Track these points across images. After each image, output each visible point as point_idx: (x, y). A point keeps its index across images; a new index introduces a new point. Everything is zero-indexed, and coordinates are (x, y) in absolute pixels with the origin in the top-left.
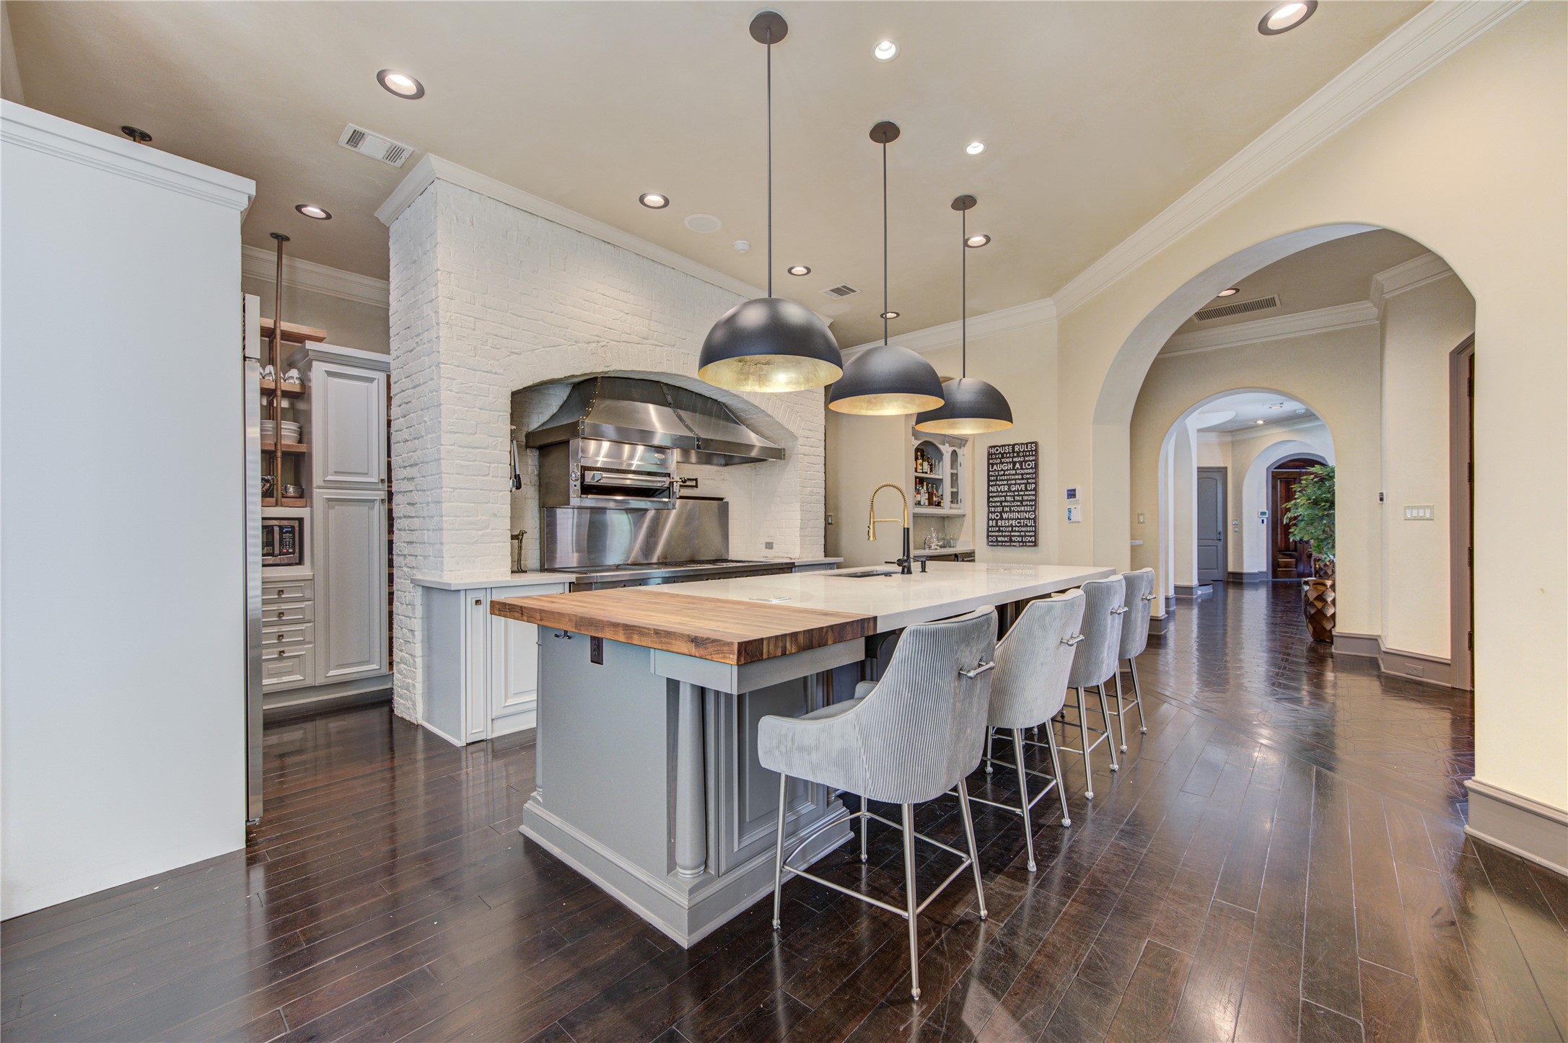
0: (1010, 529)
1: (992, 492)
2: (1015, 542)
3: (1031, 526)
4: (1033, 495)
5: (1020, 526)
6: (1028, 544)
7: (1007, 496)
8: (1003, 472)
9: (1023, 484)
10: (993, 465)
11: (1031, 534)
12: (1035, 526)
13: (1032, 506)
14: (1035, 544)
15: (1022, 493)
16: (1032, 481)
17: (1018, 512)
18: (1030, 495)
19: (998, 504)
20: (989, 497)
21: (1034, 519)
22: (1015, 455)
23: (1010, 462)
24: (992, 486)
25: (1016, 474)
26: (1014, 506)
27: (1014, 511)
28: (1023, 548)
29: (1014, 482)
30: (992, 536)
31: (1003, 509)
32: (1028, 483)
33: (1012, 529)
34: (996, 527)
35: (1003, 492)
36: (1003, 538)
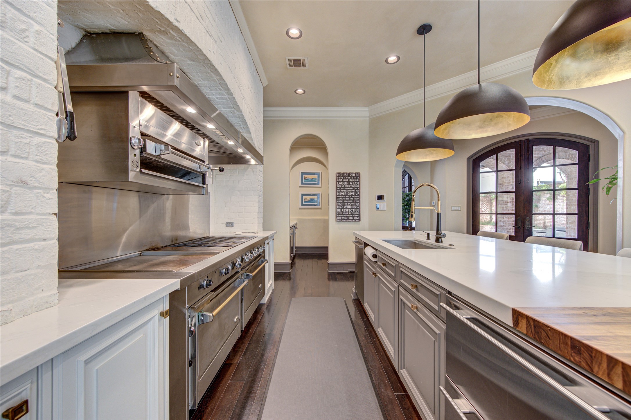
0: (348, 213)
1: (338, 195)
2: (350, 219)
3: (357, 212)
4: (358, 197)
5: (353, 212)
6: (356, 220)
7: (346, 197)
8: (344, 186)
9: (354, 192)
10: (339, 182)
11: (358, 215)
12: (360, 212)
13: (358, 202)
14: (360, 220)
15: (353, 196)
16: (357, 191)
17: (351, 205)
18: (357, 197)
19: (342, 201)
20: (337, 198)
21: (359, 209)
22: (350, 178)
23: (347, 181)
24: (338, 192)
25: (350, 187)
26: (350, 202)
27: (349, 205)
28: (354, 222)
29: (349, 191)
30: (339, 217)
31: (344, 204)
32: (356, 192)
33: (349, 213)
34: (341, 212)
35: (344, 195)
36: (344, 218)
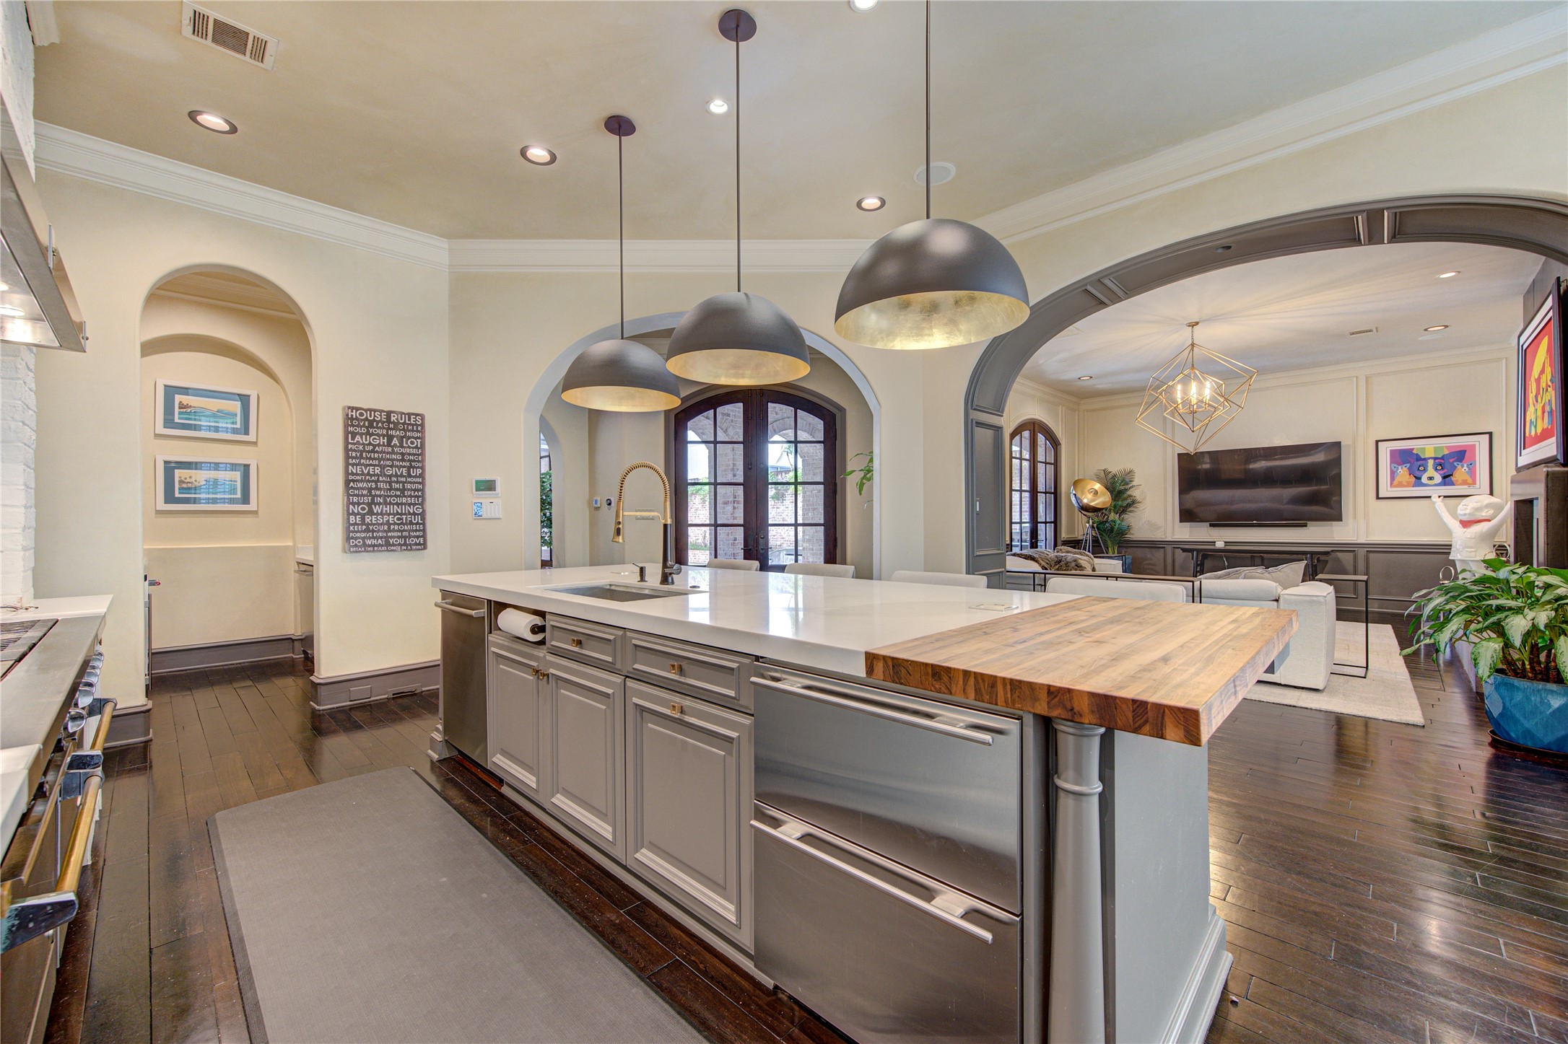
0: (386, 528)
1: (353, 474)
2: (393, 545)
3: (417, 523)
4: (419, 483)
5: (402, 523)
6: (414, 547)
8: (371, 448)
9: (404, 467)
10: (354, 435)
11: (418, 534)
12: (424, 524)
13: (418, 497)
14: (424, 546)
15: (404, 479)
16: (415, 462)
17: (398, 504)
18: (414, 483)
19: (365, 492)
20: (347, 482)
21: (423, 515)
22: (391, 426)
23: (384, 436)
24: (353, 465)
25: (393, 452)
26: (391, 496)
27: (390, 503)
28: (406, 552)
29: (389, 463)
30: (356, 538)
31: (373, 499)
32: (411, 467)
33: (389, 528)
34: (362, 525)
35: (371, 476)
36: (374, 542)
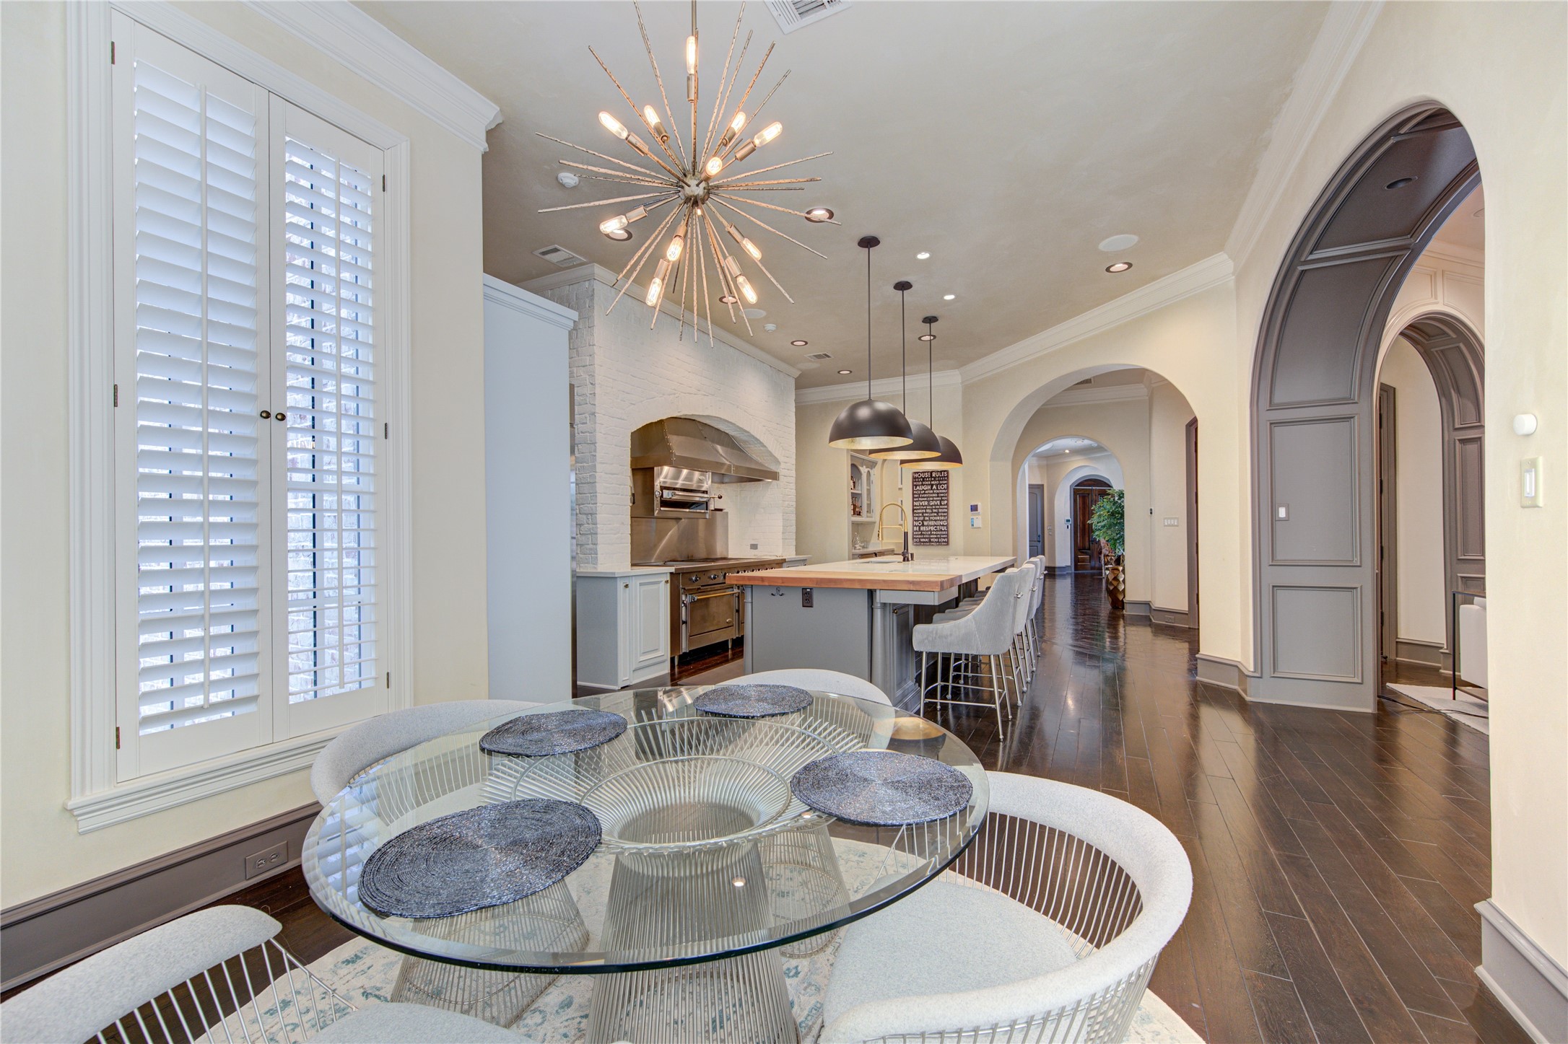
0: (930, 533)
1: (916, 506)
2: (933, 542)
3: (944, 531)
4: (946, 508)
5: (937, 531)
6: (942, 544)
7: (927, 508)
8: (924, 491)
9: (939, 500)
10: (916, 486)
11: (945, 536)
12: (947, 531)
13: (945, 516)
14: (947, 543)
15: (938, 507)
16: (944, 497)
17: (935, 520)
18: (943, 508)
19: (921, 515)
20: (913, 510)
21: (947, 526)
22: (933, 479)
23: (929, 484)
24: (916, 501)
25: (933, 493)
26: (933, 516)
27: (932, 520)
28: (939, 546)
29: (931, 499)
30: (916, 538)
31: (924, 518)
32: (942, 500)
34: (919, 531)
35: (924, 506)
36: (924, 540)
